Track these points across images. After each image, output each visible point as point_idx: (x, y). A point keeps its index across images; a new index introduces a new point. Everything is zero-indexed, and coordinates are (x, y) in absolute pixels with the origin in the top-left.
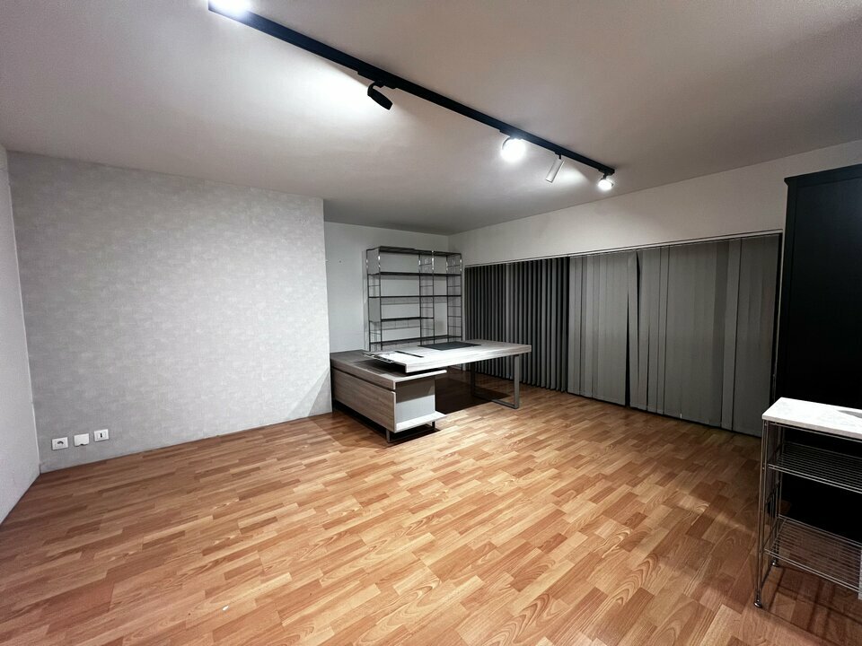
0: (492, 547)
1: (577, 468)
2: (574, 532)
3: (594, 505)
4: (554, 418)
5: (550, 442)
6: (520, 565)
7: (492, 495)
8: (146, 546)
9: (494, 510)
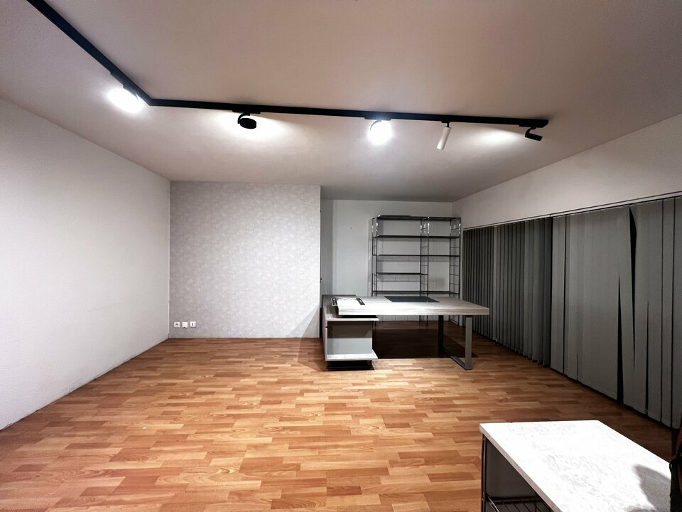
0: (297, 467)
1: (456, 442)
2: (376, 493)
3: (429, 481)
4: (500, 388)
5: (461, 409)
6: (297, 492)
7: (349, 432)
8: (159, 384)
9: (334, 443)
